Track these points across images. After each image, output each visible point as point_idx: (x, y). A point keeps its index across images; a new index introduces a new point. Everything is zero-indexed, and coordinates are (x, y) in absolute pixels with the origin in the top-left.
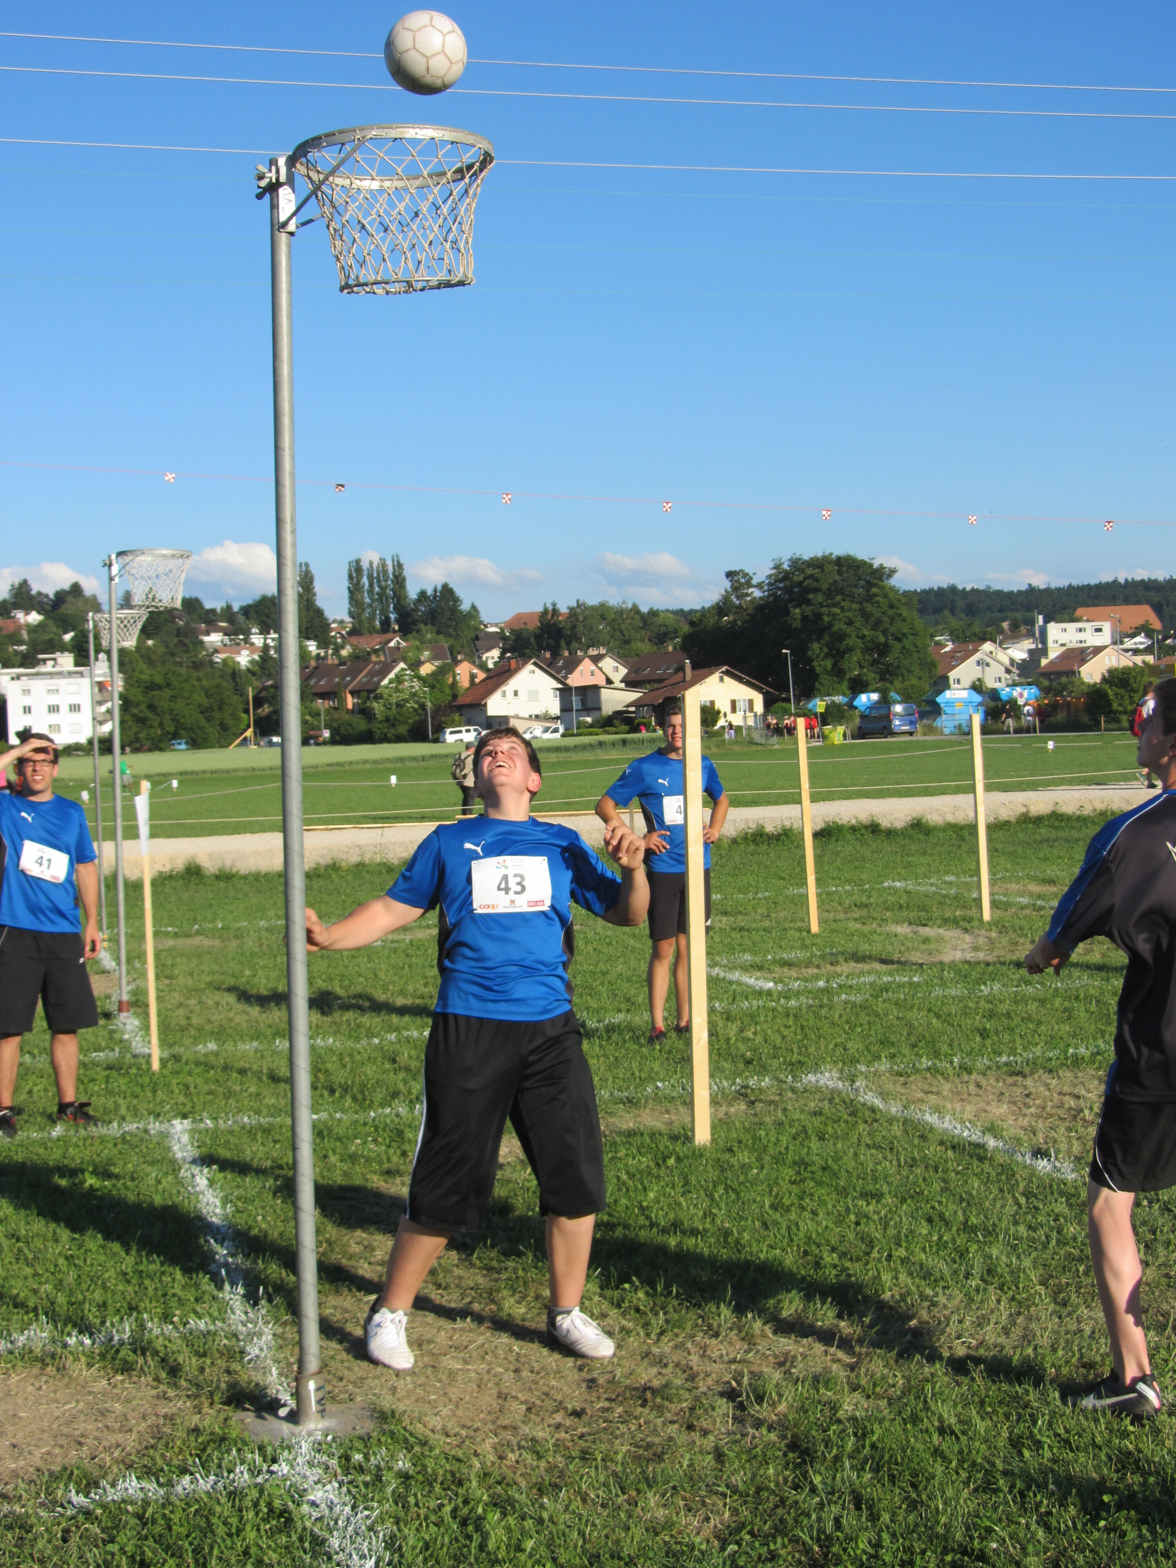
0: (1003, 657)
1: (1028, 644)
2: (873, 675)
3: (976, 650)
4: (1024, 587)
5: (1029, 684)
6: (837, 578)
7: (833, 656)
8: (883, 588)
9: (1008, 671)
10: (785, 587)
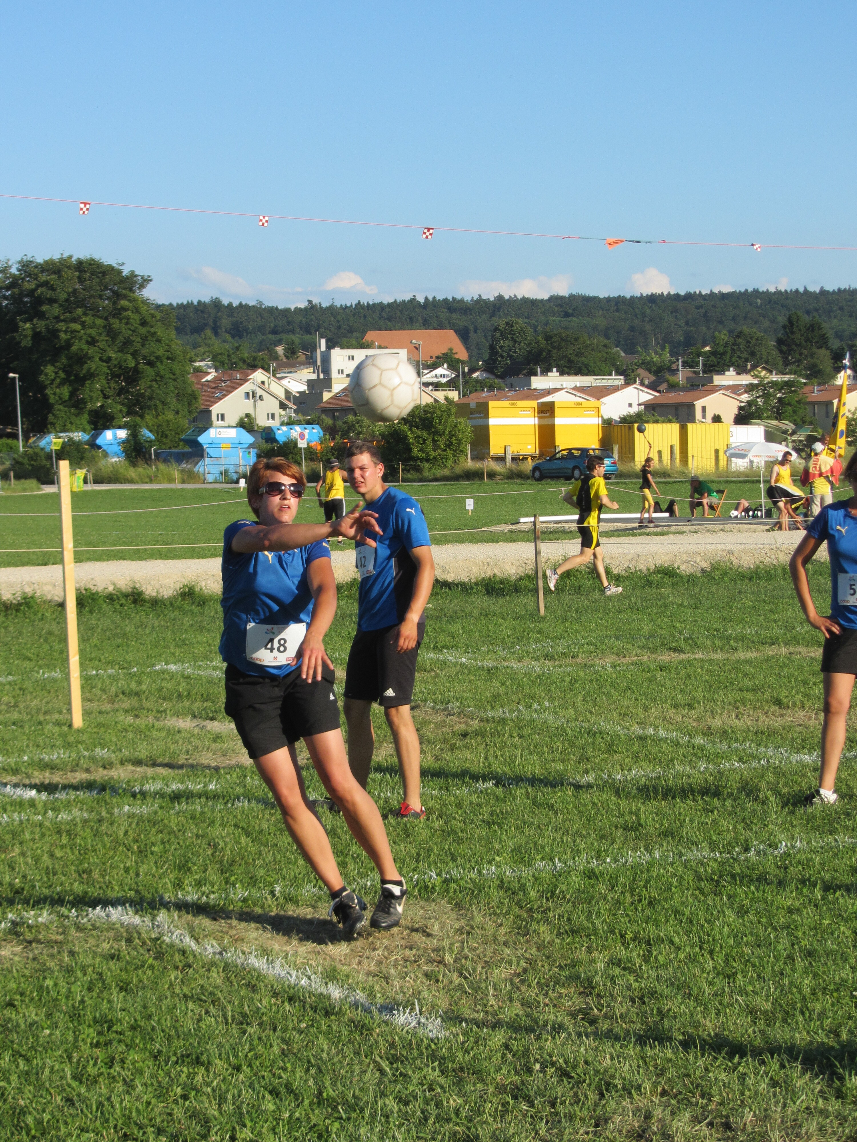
0: (277, 389)
1: (307, 374)
2: (119, 407)
3: (244, 380)
4: (303, 305)
5: (308, 423)
6: (78, 286)
7: (71, 383)
8: (133, 300)
9: (283, 406)
10: (12, 296)
